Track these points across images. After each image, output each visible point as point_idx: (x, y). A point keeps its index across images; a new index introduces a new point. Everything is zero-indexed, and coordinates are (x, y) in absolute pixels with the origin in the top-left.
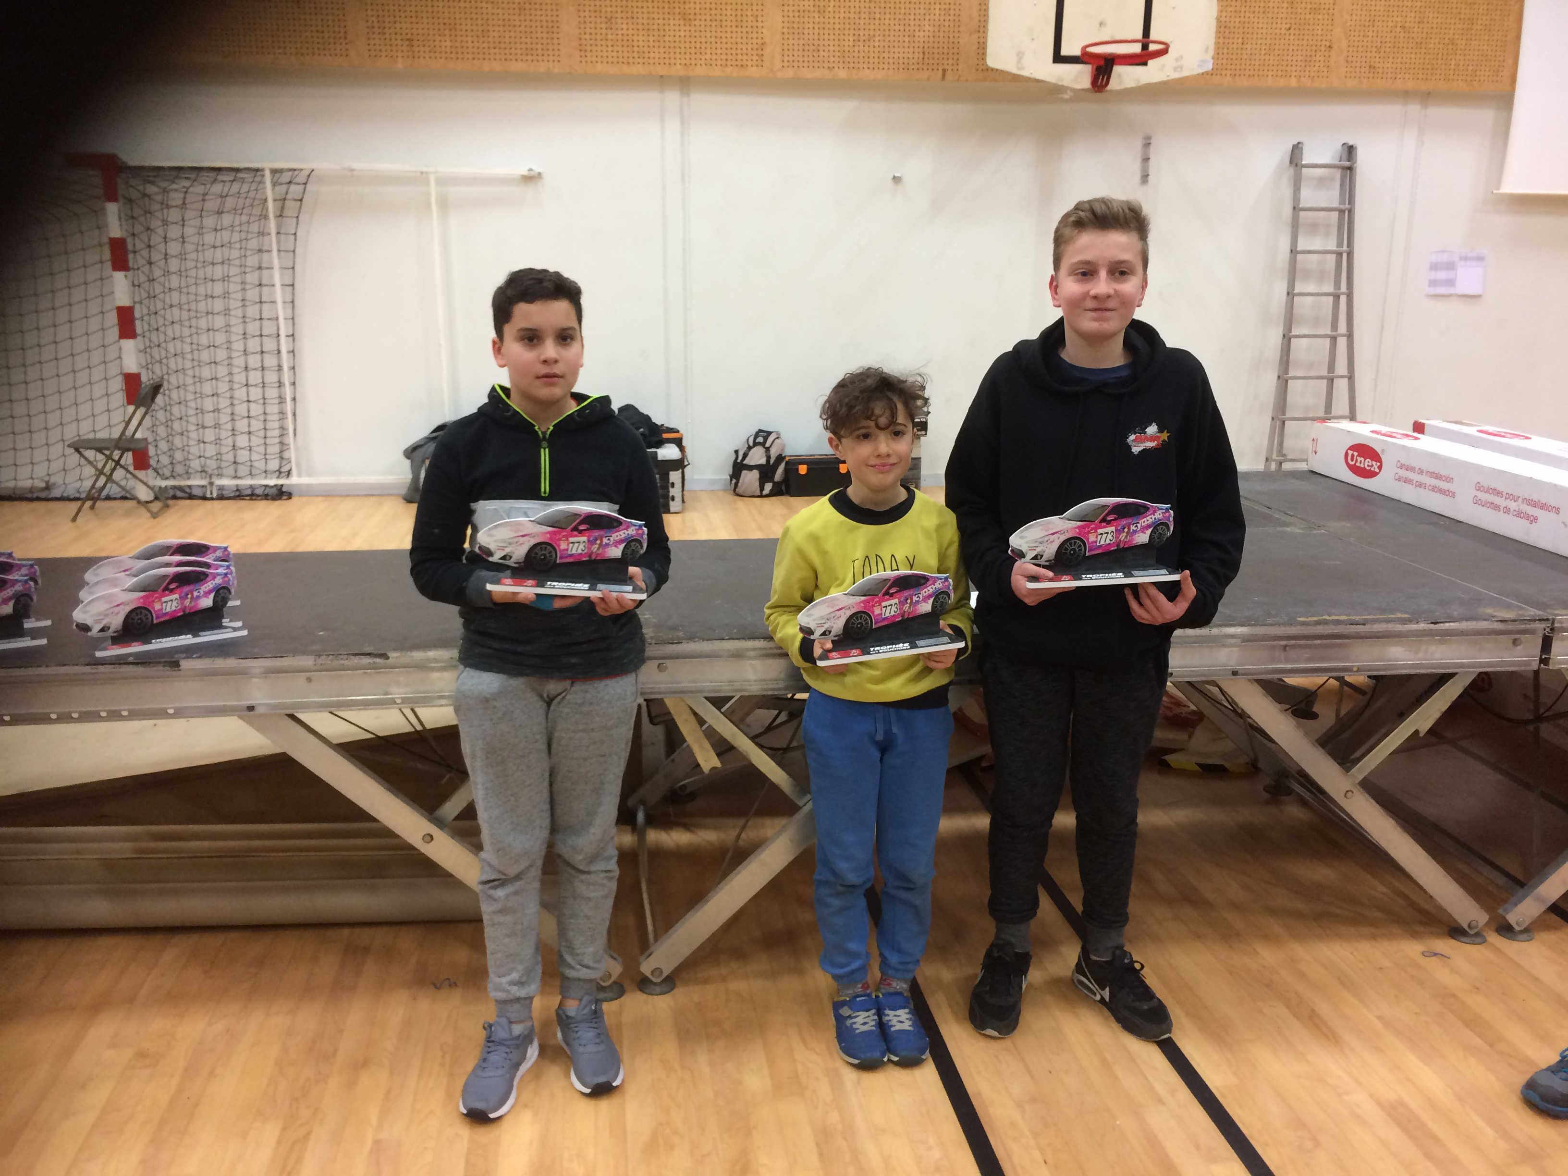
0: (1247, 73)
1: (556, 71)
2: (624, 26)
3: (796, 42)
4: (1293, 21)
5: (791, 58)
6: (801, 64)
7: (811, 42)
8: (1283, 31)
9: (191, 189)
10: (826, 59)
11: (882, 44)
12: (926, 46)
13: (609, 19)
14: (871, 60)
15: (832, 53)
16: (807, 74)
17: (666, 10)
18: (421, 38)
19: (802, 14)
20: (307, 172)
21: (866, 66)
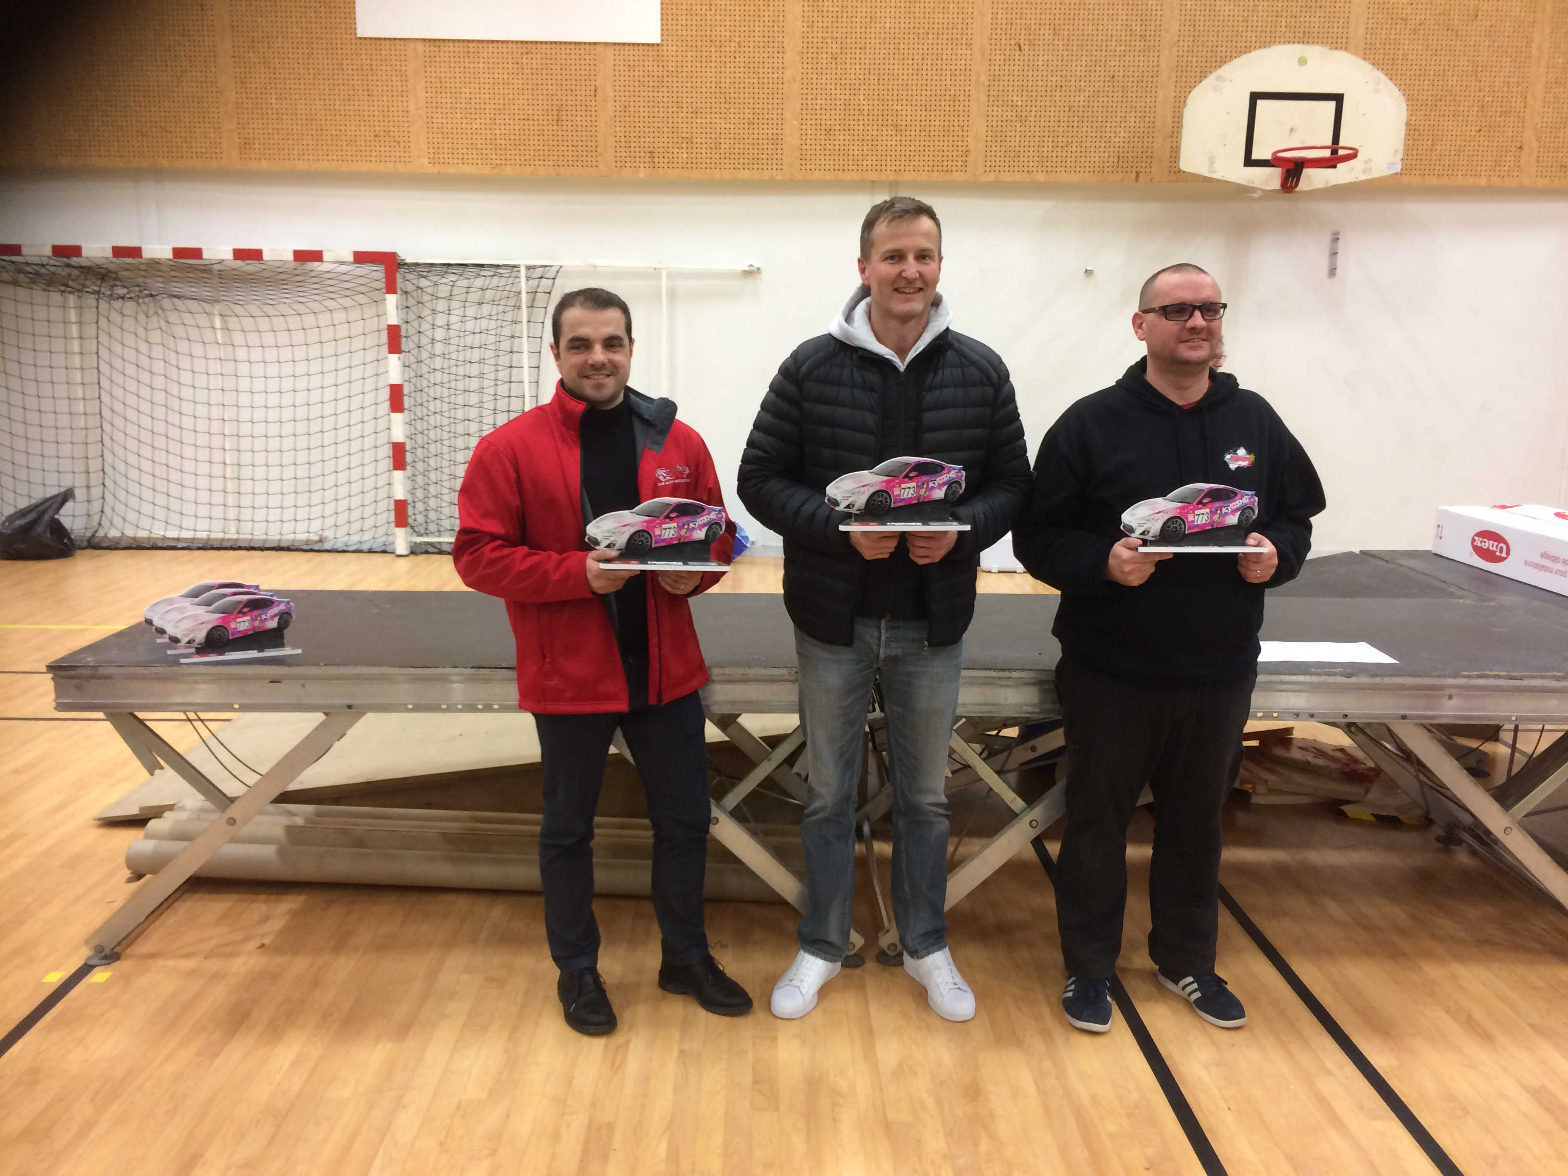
0: (1436, 172)
1: (778, 178)
2: (842, 137)
3: (998, 149)
4: (1483, 124)
5: (993, 164)
6: (1002, 169)
7: (1012, 149)
8: (1473, 133)
10: (1026, 164)
11: (1079, 149)
12: (1121, 150)
13: (828, 131)
14: (1068, 164)
15: (1031, 158)
16: (1008, 178)
17: (880, 122)
18: (661, 150)
19: (1005, 124)
20: (555, 269)
21: (1063, 169)
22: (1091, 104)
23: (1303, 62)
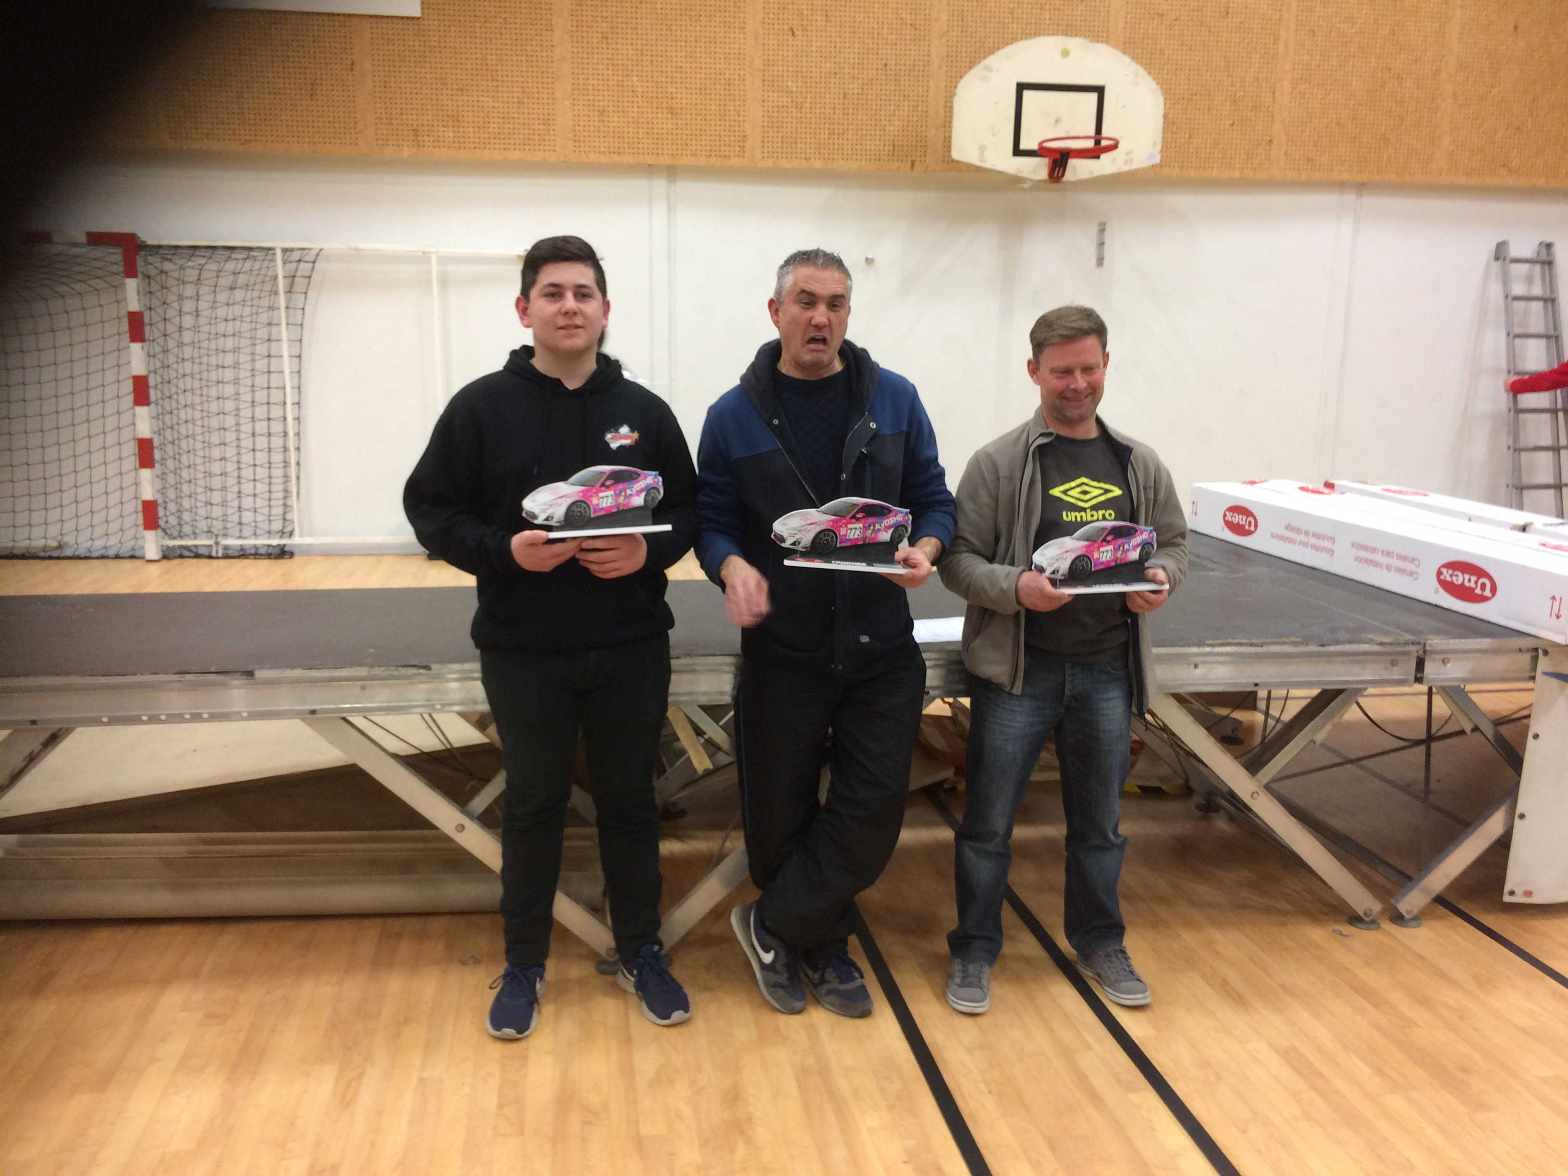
0: (1194, 165)
1: (552, 160)
2: (616, 119)
3: (775, 135)
4: (1236, 118)
5: (771, 149)
6: (780, 155)
7: (789, 135)
8: (1227, 127)
9: (206, 267)
10: (803, 151)
11: (855, 137)
12: (896, 139)
13: (601, 113)
14: (845, 152)
15: (808, 145)
16: (786, 164)
17: (655, 105)
18: (426, 128)
19: (780, 110)
20: (315, 252)
21: (840, 157)
22: (865, 91)
23: (1065, 53)
